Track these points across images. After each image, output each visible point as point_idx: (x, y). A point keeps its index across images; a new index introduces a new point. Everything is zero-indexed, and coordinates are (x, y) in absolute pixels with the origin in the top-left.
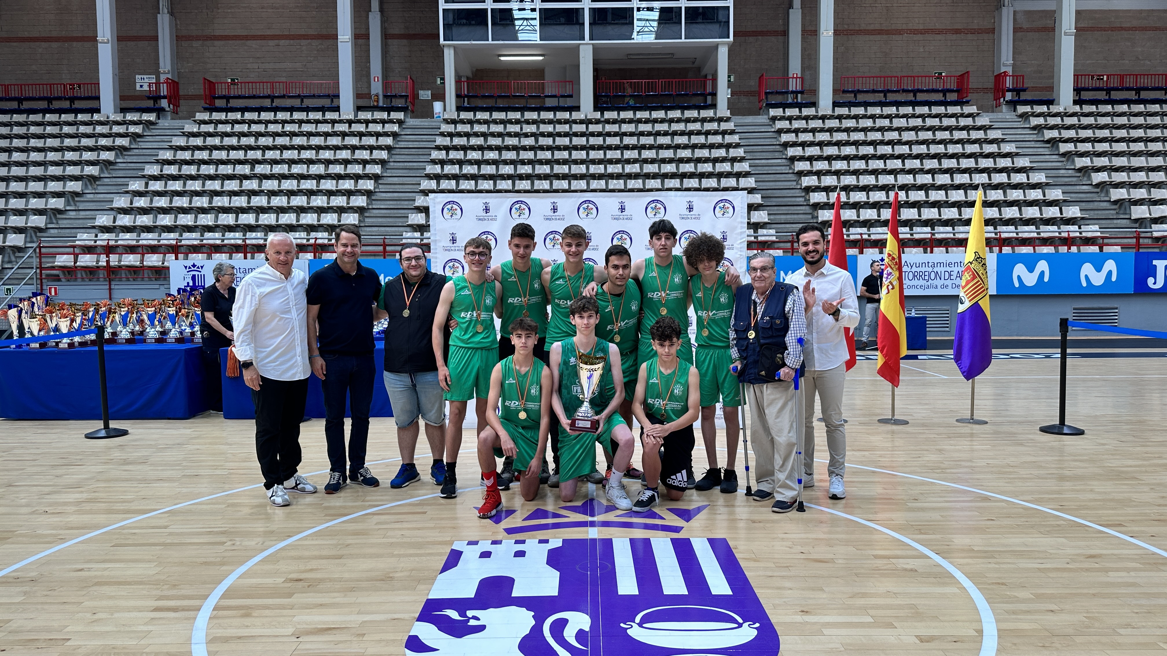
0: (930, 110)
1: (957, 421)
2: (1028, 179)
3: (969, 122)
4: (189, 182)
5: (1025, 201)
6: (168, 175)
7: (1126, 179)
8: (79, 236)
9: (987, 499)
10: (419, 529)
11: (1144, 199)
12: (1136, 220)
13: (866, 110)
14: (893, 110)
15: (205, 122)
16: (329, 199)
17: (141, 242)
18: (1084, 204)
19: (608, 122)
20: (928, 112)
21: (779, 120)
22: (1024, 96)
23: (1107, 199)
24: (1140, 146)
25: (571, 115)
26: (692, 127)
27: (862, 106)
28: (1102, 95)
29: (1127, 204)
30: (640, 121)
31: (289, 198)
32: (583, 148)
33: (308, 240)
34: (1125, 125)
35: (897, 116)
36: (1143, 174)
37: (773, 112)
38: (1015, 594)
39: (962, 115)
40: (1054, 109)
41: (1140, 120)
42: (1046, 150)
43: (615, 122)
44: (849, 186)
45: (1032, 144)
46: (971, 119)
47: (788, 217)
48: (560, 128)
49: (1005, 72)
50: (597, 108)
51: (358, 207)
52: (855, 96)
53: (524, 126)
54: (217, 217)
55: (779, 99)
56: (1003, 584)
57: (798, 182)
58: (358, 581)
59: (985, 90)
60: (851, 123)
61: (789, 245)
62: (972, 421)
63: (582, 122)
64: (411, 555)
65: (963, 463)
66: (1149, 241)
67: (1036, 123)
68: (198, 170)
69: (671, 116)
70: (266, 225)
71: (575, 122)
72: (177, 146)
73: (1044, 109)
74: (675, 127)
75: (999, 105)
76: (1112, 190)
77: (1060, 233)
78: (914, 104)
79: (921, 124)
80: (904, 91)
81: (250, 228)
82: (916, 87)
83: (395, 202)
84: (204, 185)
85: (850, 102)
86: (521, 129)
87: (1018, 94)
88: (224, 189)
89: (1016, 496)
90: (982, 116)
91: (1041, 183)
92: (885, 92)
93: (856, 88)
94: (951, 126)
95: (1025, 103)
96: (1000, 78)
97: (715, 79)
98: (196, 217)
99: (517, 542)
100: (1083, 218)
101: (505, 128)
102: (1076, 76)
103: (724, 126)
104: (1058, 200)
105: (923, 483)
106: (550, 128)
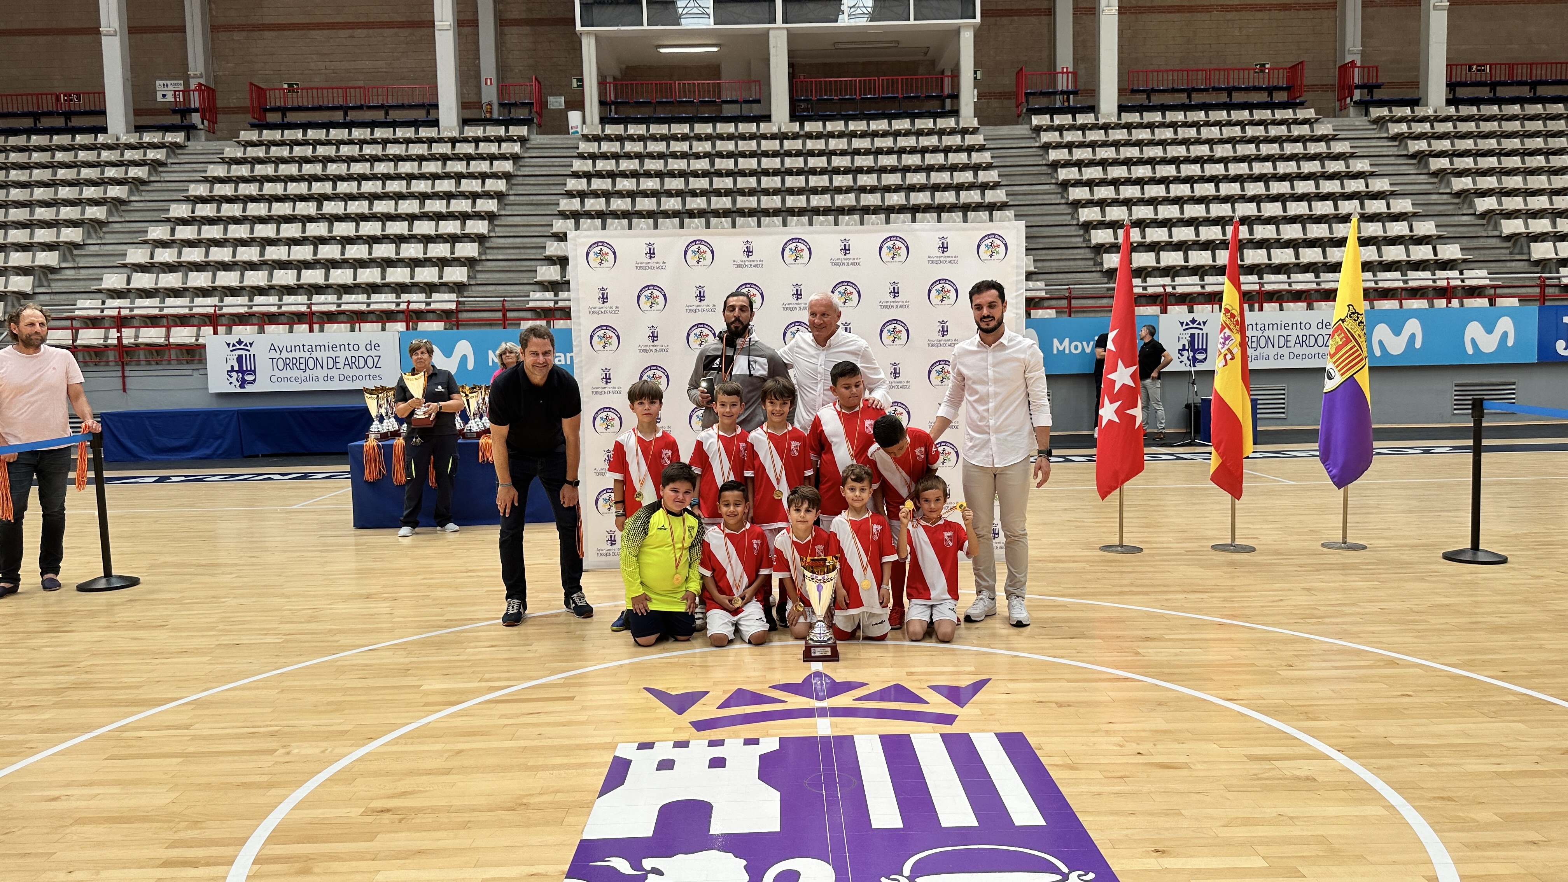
0: (1251, 115)
1: (1323, 545)
2: (1388, 208)
3: (1305, 130)
4: (232, 227)
5: (1385, 238)
6: (202, 217)
7: (1522, 206)
8: (81, 303)
9: (1393, 663)
10: (564, 724)
11: (1547, 233)
12: (1538, 263)
13: (1164, 116)
14: (1201, 116)
15: (253, 144)
16: (426, 248)
17: (166, 311)
18: (1465, 241)
19: (809, 136)
20: (1248, 118)
21: (1045, 130)
22: (1378, 95)
23: (1497, 233)
24: (1539, 161)
25: (758, 127)
26: (925, 141)
27: (1158, 110)
28: (1484, 92)
29: (1523, 240)
30: (853, 135)
31: (370, 248)
32: (776, 173)
33: (398, 304)
34: (1517, 132)
35: (1207, 124)
36: (1545, 198)
37: (1036, 120)
38: (1471, 815)
39: (1296, 122)
40: (1420, 111)
41: (1538, 125)
42: (1412, 167)
43: (819, 136)
44: (1144, 220)
45: (1392, 160)
46: (1307, 127)
47: (1061, 263)
48: (743, 146)
49: (1352, 62)
50: (794, 116)
51: (467, 259)
52: (1149, 98)
53: (695, 143)
54: (271, 275)
55: (1042, 102)
56: (1450, 799)
57: (1074, 214)
58: (473, 810)
59: (1324, 88)
60: (1144, 134)
61: (1064, 303)
62: (1346, 545)
63: (773, 137)
64: (554, 767)
65: (1344, 608)
66: (1556, 291)
67: (1396, 130)
68: (244, 210)
69: (897, 127)
70: (339, 285)
71: (764, 137)
72: (214, 178)
73: (1407, 111)
74: (903, 142)
75: (1343, 107)
76: (1504, 222)
77: (1434, 281)
78: (1229, 107)
79: (1240, 134)
80: (1215, 89)
81: (318, 289)
82: (1231, 85)
83: (517, 251)
84: (252, 230)
85: (1141, 106)
86: (691, 147)
87: (1371, 92)
88: (282, 235)
89: (1433, 658)
90: (1322, 123)
91: (1406, 213)
92: (1189, 92)
93: (1150, 87)
94: (1280, 137)
95: (1381, 103)
96: (1345, 69)
97: (956, 76)
98: (242, 275)
99: (712, 743)
100: (1465, 261)
101: (668, 146)
102: (1450, 67)
103: (970, 140)
104: (1430, 236)
105: (1295, 640)
106: (730, 146)
